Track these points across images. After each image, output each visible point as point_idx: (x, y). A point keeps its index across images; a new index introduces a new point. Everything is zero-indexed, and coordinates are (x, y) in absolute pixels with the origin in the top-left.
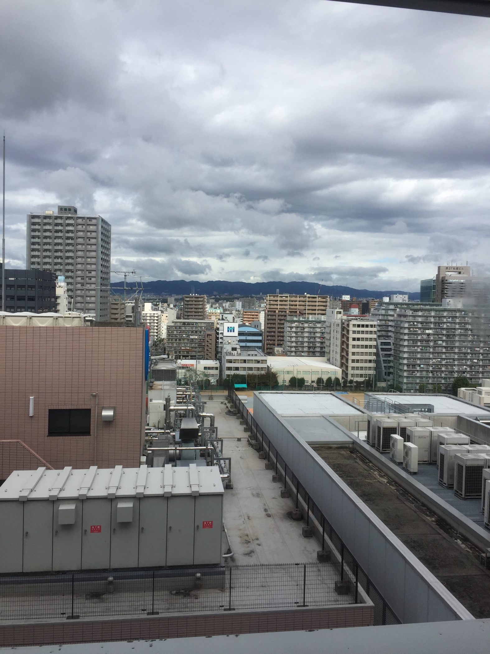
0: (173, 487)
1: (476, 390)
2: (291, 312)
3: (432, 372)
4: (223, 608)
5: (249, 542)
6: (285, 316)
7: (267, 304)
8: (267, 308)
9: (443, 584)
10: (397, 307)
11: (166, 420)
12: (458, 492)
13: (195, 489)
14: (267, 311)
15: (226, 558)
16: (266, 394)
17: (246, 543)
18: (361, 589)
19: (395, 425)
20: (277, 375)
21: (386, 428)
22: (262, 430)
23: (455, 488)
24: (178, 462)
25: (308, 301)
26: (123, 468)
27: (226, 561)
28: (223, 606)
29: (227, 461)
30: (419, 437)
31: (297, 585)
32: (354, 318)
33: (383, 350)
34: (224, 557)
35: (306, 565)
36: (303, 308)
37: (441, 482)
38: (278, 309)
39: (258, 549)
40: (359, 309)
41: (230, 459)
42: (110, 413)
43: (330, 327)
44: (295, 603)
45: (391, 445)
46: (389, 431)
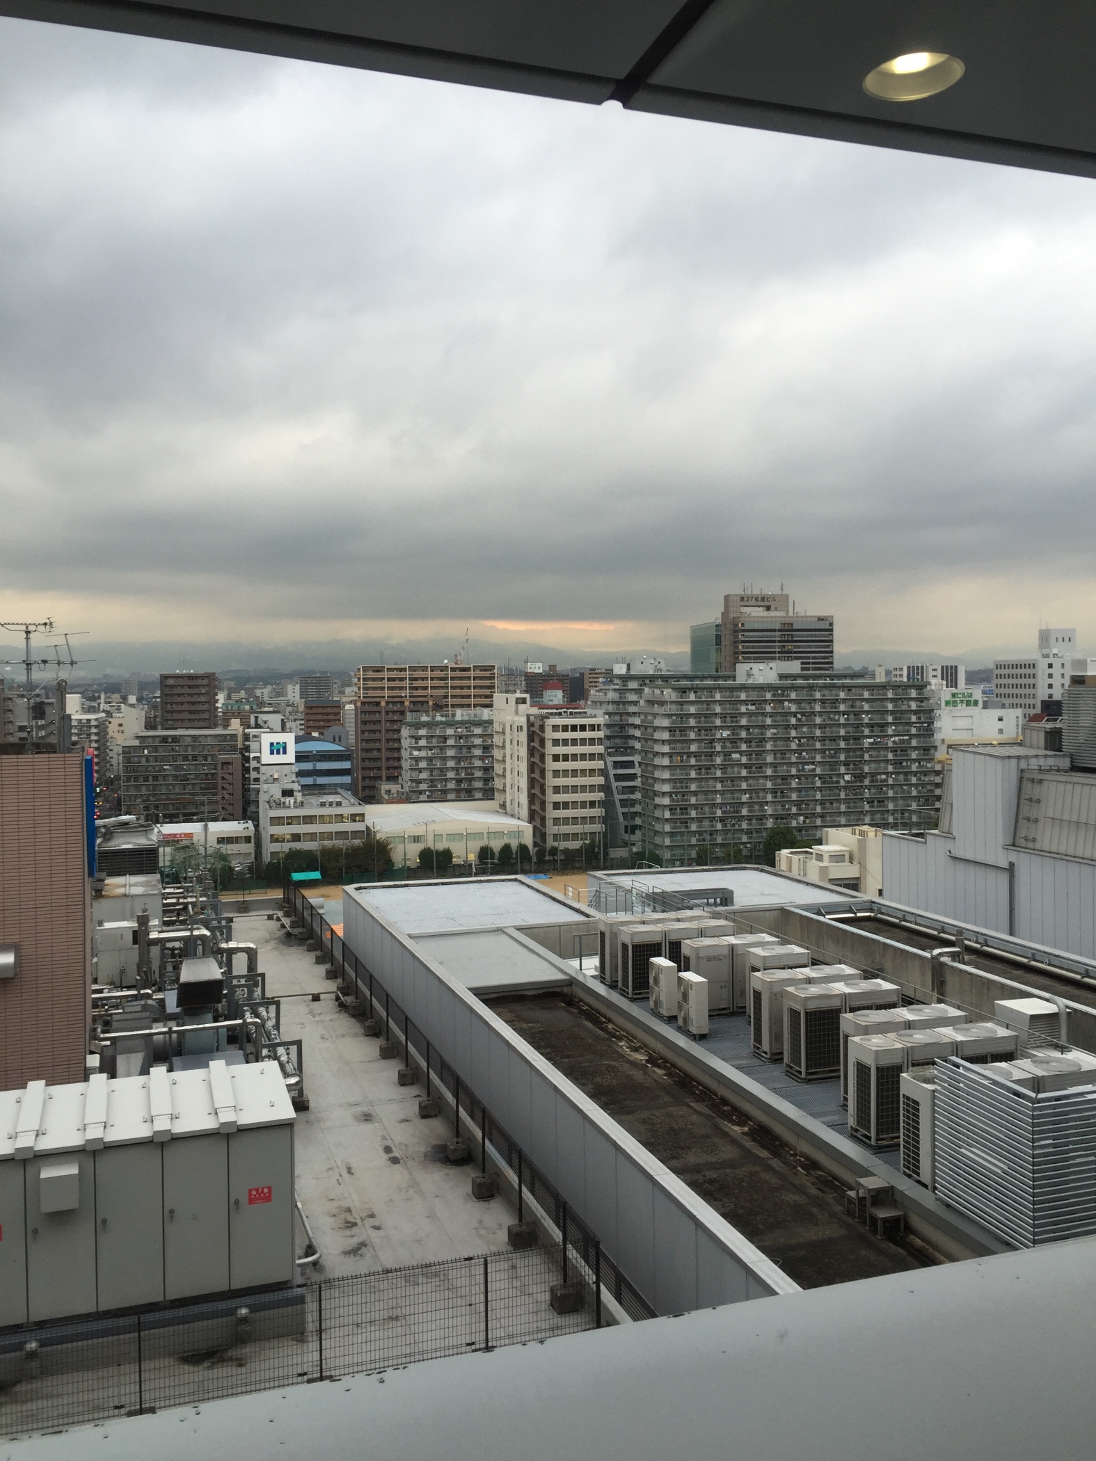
0: (174, 1117)
1: (811, 853)
2: (414, 703)
3: (722, 820)
4: (306, 1378)
5: (355, 1224)
6: (402, 713)
7: (359, 688)
8: (359, 697)
9: (776, 1262)
10: (645, 685)
11: (139, 966)
12: (791, 1068)
13: (227, 1117)
14: (359, 704)
15: (304, 1265)
16: (372, 891)
17: (347, 1227)
18: (607, 1297)
19: (657, 939)
20: (389, 847)
21: (640, 945)
22: (368, 971)
23: (786, 1060)
24: (176, 1060)
25: (452, 679)
26: (47, 1085)
27: (302, 1274)
28: (305, 1374)
29: (294, 1049)
30: (709, 959)
31: (470, 1305)
32: (555, 711)
33: (619, 778)
34: (299, 1265)
35: (489, 1259)
36: (442, 692)
37: (756, 1051)
38: (384, 697)
39: (375, 1236)
40: (563, 691)
41: (299, 1043)
42: (7, 959)
43: (504, 733)
44: (468, 1344)
45: (651, 981)
46: (644, 951)
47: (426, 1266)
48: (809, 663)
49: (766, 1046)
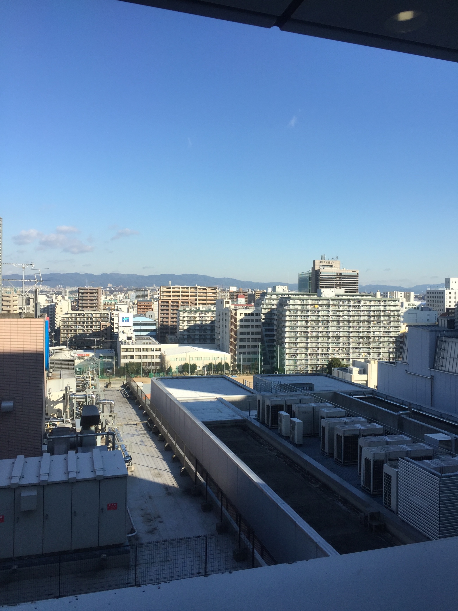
0: (77, 472)
1: (347, 370)
2: (183, 302)
3: (310, 354)
4: (129, 585)
5: (152, 520)
6: (178, 306)
7: (160, 296)
8: (160, 299)
9: (329, 543)
11: (65, 409)
12: (338, 460)
13: (99, 473)
14: (160, 302)
15: (130, 537)
17: (148, 522)
18: (257, 555)
19: (282, 403)
21: (274, 406)
23: (335, 456)
24: (79, 449)
25: (199, 292)
26: (25, 457)
27: (129, 541)
28: (129, 583)
30: (303, 413)
31: (199, 556)
32: (241, 307)
33: (267, 336)
34: (128, 537)
35: (208, 537)
36: (195, 298)
37: (323, 452)
38: (170, 299)
39: (160, 526)
40: (245, 299)
42: (10, 404)
43: (220, 315)
44: (198, 573)
45: (279, 421)
46: (276, 409)
47: (181, 539)
48: (348, 290)
49: (327, 450)
